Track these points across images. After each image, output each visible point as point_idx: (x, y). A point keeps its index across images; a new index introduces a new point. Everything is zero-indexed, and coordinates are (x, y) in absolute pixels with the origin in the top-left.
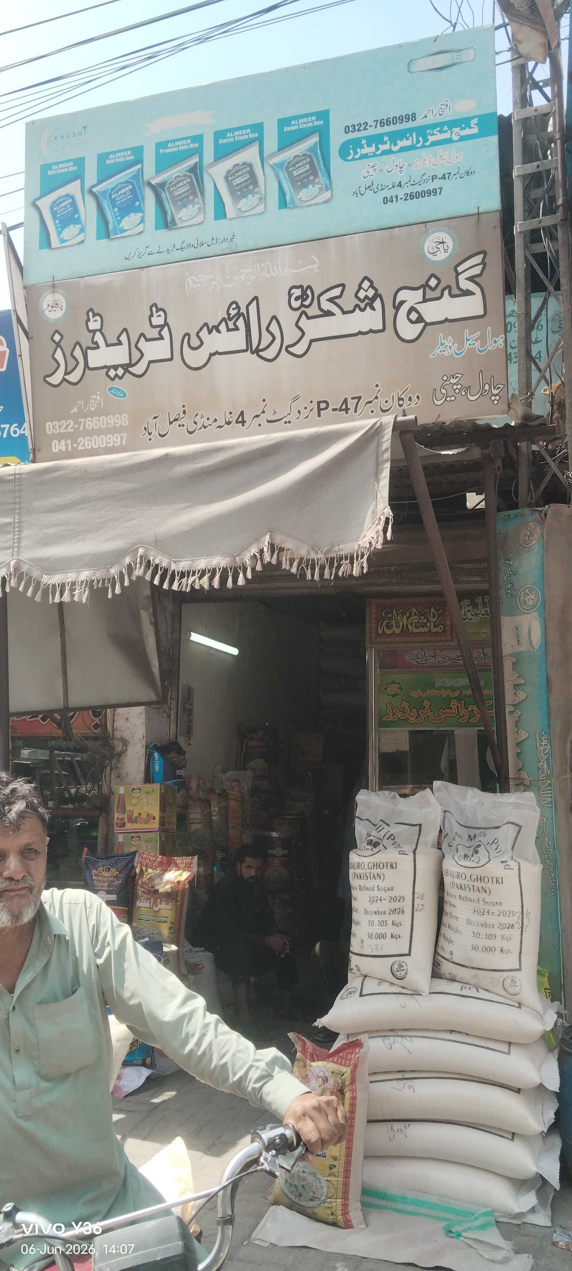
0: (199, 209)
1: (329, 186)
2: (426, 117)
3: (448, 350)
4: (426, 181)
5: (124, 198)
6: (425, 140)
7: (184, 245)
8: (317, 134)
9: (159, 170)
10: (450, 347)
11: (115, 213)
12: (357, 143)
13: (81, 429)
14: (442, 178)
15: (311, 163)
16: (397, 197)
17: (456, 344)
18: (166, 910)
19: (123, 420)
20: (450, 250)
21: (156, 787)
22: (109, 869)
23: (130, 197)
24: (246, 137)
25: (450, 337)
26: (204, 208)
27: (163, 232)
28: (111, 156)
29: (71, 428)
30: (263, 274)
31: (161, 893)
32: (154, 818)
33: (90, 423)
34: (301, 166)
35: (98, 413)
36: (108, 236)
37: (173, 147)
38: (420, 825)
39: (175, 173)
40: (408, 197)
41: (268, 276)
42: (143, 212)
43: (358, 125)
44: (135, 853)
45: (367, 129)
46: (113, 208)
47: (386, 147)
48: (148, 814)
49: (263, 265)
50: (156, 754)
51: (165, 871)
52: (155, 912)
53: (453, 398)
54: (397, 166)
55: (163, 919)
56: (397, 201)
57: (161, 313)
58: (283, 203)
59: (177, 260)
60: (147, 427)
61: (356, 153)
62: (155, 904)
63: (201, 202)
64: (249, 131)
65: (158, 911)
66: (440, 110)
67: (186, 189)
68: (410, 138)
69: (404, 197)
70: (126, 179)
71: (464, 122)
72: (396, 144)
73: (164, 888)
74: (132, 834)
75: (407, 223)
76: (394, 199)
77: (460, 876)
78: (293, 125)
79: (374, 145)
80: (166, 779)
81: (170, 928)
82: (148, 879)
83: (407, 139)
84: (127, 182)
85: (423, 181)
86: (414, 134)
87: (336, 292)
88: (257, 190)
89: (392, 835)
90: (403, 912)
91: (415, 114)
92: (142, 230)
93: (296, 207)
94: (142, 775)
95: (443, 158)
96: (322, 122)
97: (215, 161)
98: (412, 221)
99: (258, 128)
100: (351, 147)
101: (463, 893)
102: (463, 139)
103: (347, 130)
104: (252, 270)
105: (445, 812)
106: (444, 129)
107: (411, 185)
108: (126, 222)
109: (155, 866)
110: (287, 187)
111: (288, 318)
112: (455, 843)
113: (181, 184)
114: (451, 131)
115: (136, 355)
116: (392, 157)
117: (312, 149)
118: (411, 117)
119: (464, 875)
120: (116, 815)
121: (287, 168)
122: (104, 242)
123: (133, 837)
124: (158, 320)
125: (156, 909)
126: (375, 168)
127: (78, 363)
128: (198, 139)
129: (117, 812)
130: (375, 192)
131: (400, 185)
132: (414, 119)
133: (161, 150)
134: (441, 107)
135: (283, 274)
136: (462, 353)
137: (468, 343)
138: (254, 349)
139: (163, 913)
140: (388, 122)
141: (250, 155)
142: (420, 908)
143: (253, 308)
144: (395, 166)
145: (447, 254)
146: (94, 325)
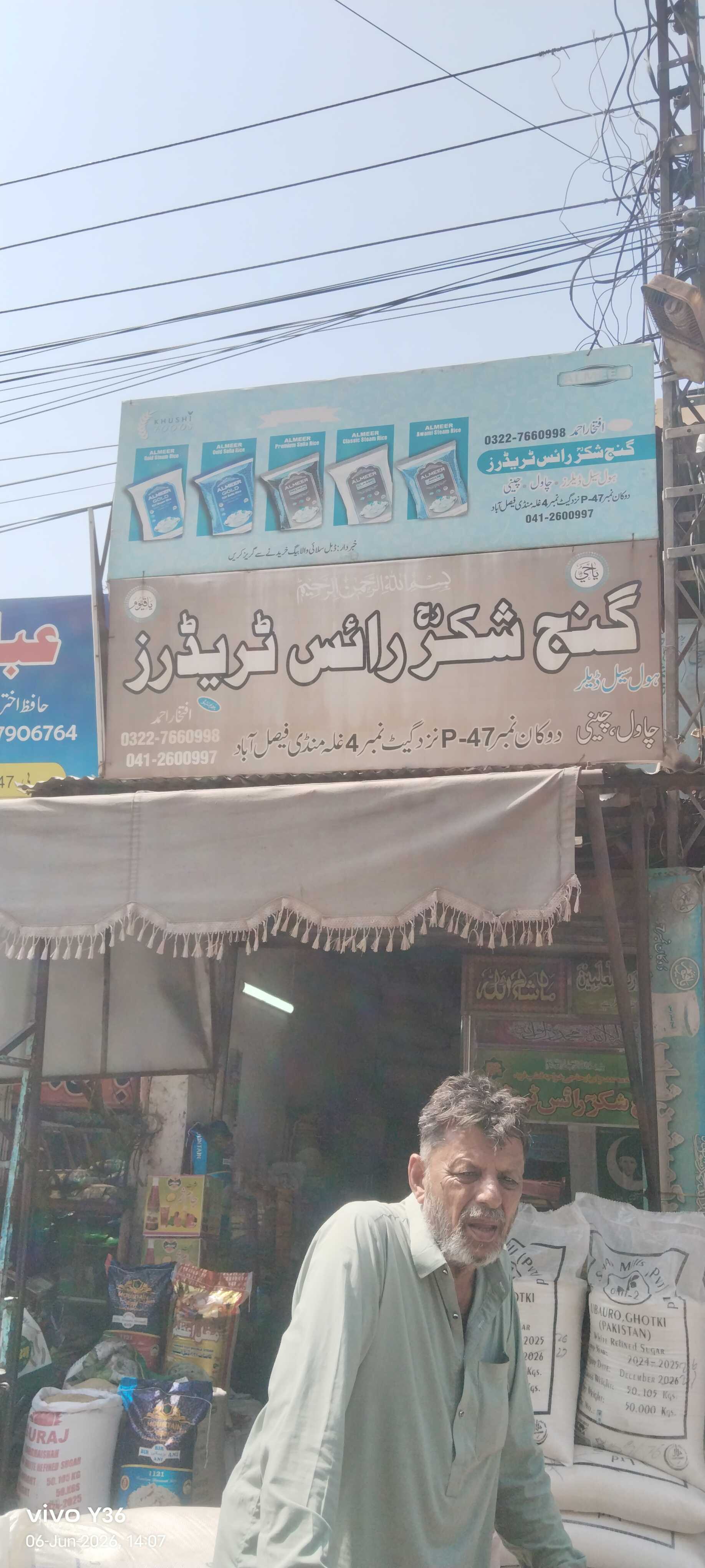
0: (317, 512)
1: (465, 499)
2: (576, 433)
3: (595, 685)
4: (575, 501)
5: (231, 493)
6: (575, 458)
7: (298, 549)
8: (454, 442)
9: (273, 467)
10: (598, 682)
11: (220, 508)
12: (498, 456)
13: (163, 742)
14: (593, 500)
15: (446, 473)
16: (541, 515)
17: (604, 679)
18: (210, 1341)
19: (213, 736)
20: (600, 577)
21: (200, 1180)
22: (139, 1284)
23: (238, 492)
24: (374, 439)
25: (598, 671)
26: (323, 511)
27: (274, 534)
28: (218, 447)
29: (151, 741)
30: (387, 588)
31: (207, 1319)
32: (196, 1220)
33: (174, 736)
34: (434, 475)
35: (185, 725)
36: (210, 532)
37: (290, 443)
38: (564, 1248)
39: (292, 471)
40: (554, 518)
41: (392, 590)
42: (253, 510)
43: (500, 437)
44: (172, 1265)
45: (510, 441)
46: (218, 503)
47: (531, 462)
48: (188, 1215)
49: (387, 577)
50: (199, 1137)
51: (211, 1289)
52: (197, 1343)
53: (600, 738)
54: (542, 483)
55: (207, 1353)
56: (542, 520)
57: (267, 621)
58: (413, 513)
59: (289, 564)
60: (241, 745)
61: (496, 466)
62: (198, 1332)
63: (319, 504)
64: (377, 433)
65: (201, 1343)
66: (593, 428)
67: (303, 489)
68: (558, 454)
69: (550, 517)
70: (235, 472)
71: (618, 442)
72: (542, 460)
73: (209, 1313)
74: (166, 1240)
75: (552, 545)
76: (539, 518)
77: (613, 1315)
78: (428, 431)
79: (517, 459)
80: (209, 1170)
81: (215, 1366)
82: (190, 1300)
83: (555, 455)
84: (235, 476)
85: (571, 501)
86: (563, 451)
87: (470, 612)
88: (383, 497)
89: (529, 1258)
90: (541, 1358)
91: (564, 430)
92: (250, 529)
93: (426, 518)
94: (178, 1164)
95: (594, 478)
96: (460, 430)
97: (337, 462)
98: (559, 544)
99: (388, 430)
100: (491, 459)
101: (616, 1336)
102: (616, 459)
103: (487, 441)
104: (374, 582)
105: (592, 1232)
106: (596, 448)
107: (558, 504)
108: (231, 520)
109: (198, 1283)
110: (418, 496)
111: (412, 638)
112: (605, 1273)
113: (297, 483)
114: (604, 451)
115: (234, 664)
116: (538, 473)
117: (448, 457)
118: (559, 433)
119: (617, 1314)
120: (147, 1214)
121: (419, 477)
122: (206, 538)
123: (166, 1243)
124: (263, 628)
125: (198, 1339)
126: (517, 483)
127: (165, 669)
128: (320, 437)
129: (149, 1209)
130: (516, 509)
131: (545, 503)
132: (562, 434)
133: (276, 446)
134: (593, 424)
135: (410, 589)
136: (611, 689)
137: (619, 678)
138: (371, 668)
139: (207, 1345)
140: (534, 436)
141: (378, 458)
142: (562, 1353)
143: (373, 623)
144: (540, 482)
145: (596, 582)
146: (187, 628)
